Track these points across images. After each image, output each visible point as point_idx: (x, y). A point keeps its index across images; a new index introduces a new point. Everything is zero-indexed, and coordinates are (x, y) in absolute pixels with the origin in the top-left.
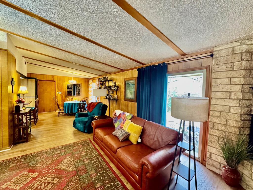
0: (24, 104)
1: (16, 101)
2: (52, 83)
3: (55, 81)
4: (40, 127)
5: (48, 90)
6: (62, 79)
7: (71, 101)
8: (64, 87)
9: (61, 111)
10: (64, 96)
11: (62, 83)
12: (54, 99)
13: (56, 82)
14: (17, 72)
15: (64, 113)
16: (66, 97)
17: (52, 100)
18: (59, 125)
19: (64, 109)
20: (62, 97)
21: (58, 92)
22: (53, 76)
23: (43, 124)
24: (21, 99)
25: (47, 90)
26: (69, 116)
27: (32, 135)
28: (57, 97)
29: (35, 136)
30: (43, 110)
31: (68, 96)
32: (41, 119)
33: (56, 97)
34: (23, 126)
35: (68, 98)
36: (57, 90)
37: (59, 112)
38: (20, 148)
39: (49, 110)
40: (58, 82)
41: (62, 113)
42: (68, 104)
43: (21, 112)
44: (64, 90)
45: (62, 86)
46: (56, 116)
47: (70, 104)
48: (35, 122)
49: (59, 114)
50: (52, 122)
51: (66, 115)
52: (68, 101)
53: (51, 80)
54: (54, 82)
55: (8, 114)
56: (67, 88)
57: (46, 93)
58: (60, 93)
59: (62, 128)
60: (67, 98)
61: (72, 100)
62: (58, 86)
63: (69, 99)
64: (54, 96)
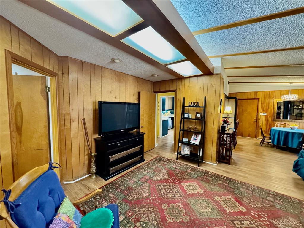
0: (228, 125)
1: (222, 121)
2: (254, 102)
3: (258, 99)
4: (239, 153)
5: (248, 110)
6: (269, 95)
7: (284, 127)
8: (271, 106)
9: (265, 140)
10: (270, 119)
11: (268, 101)
12: (254, 122)
13: (260, 100)
14: (224, 93)
15: (269, 143)
16: (274, 120)
17: (252, 123)
18: (265, 158)
19: (272, 138)
20: (267, 120)
21: (261, 113)
22: (256, 93)
23: (242, 150)
24: (226, 119)
25: (246, 110)
26: (280, 150)
27: (233, 159)
28: (260, 119)
29: (236, 161)
30: (241, 134)
31: (277, 119)
32: (240, 144)
33: (257, 119)
34: (227, 146)
35: (277, 123)
36: (260, 110)
37: (262, 140)
38: (224, 167)
39: (247, 135)
40: (263, 99)
41: (267, 143)
42: (280, 131)
43: (226, 132)
44: (271, 110)
45: (268, 105)
46: (257, 145)
47: (282, 131)
48: (235, 145)
49: (263, 143)
50: (254, 152)
51: (273, 146)
52: (277, 127)
53: (253, 98)
54: (256, 101)
55: (217, 132)
56: (276, 108)
57: (245, 114)
58: (266, 114)
59: (271, 165)
60: (275, 122)
61: (286, 125)
62: (262, 106)
63: (279, 125)
64: (256, 119)
